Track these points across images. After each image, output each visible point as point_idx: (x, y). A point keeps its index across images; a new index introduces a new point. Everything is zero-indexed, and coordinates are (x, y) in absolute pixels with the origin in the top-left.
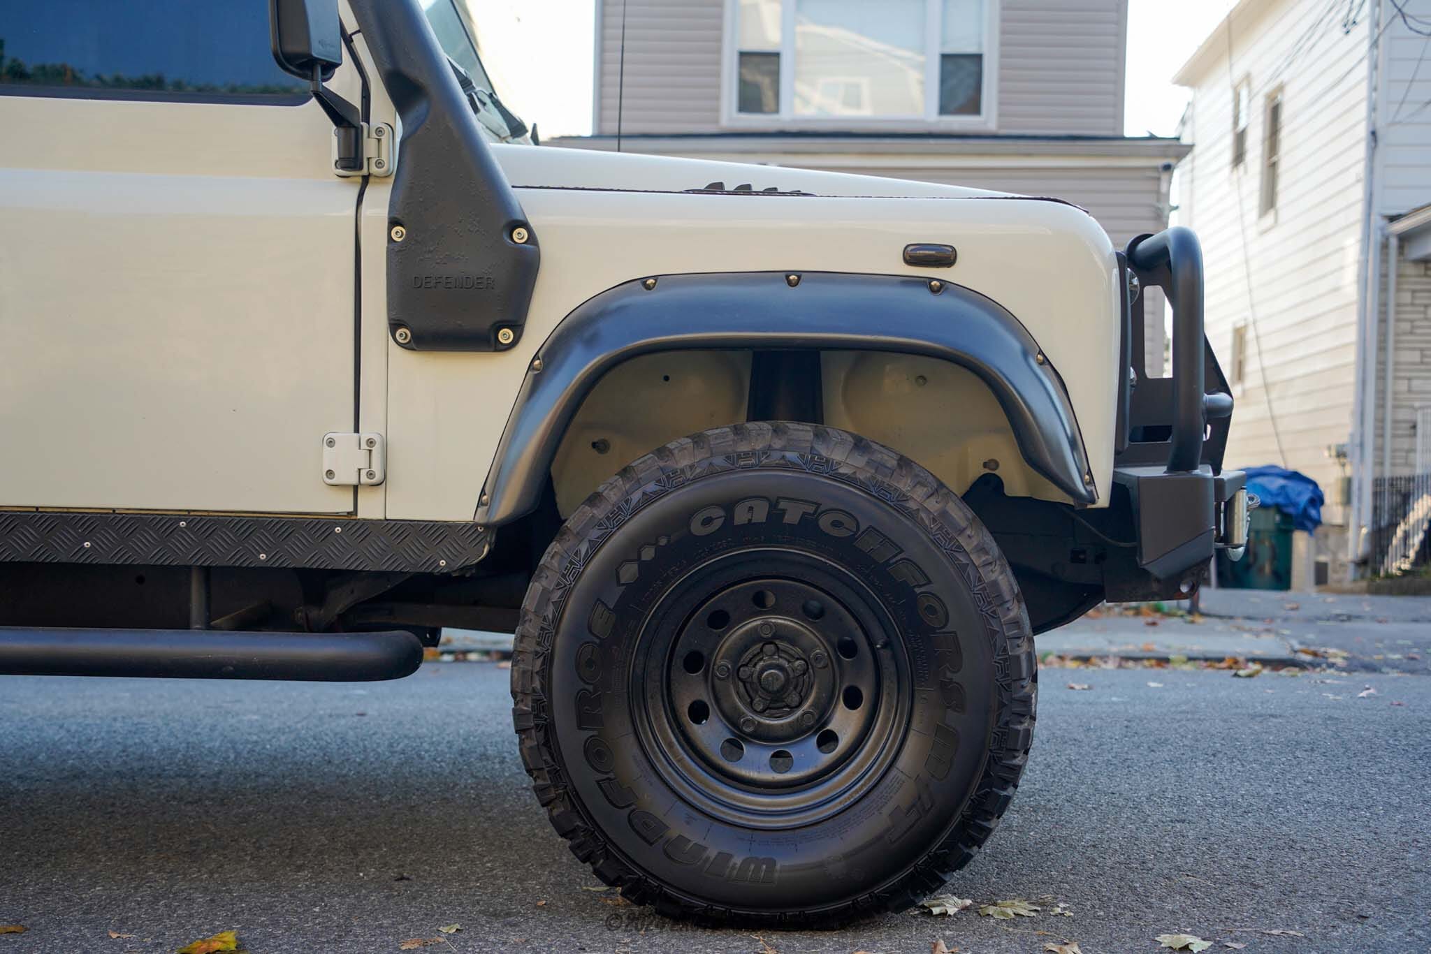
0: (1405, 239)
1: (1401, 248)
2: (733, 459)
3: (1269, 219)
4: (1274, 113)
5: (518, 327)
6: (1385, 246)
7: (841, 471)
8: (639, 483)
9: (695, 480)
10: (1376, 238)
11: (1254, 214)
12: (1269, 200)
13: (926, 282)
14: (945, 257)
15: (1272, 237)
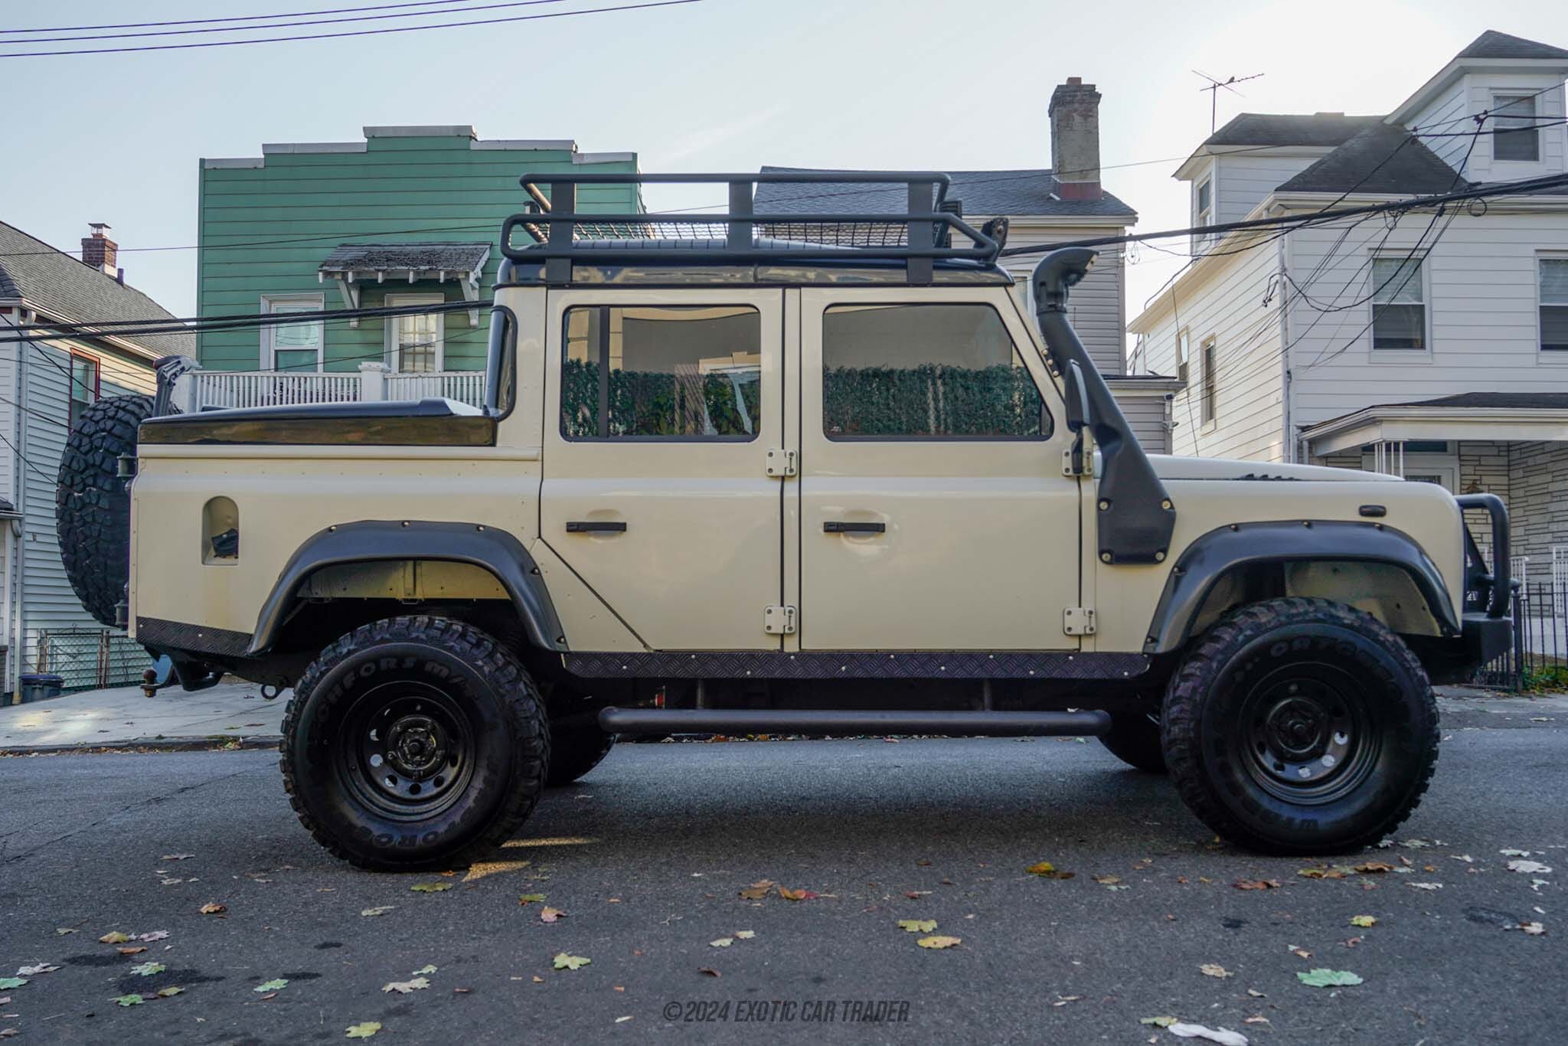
0: (1312, 442)
1: (1310, 448)
2: (1290, 617)
3: (1210, 426)
4: (1209, 355)
5: (1165, 551)
6: (1300, 447)
7: (1346, 621)
8: (1241, 630)
9: (1272, 629)
10: (1294, 441)
11: (1197, 423)
12: (1210, 413)
13: (1371, 525)
14: (1379, 512)
15: (1213, 438)
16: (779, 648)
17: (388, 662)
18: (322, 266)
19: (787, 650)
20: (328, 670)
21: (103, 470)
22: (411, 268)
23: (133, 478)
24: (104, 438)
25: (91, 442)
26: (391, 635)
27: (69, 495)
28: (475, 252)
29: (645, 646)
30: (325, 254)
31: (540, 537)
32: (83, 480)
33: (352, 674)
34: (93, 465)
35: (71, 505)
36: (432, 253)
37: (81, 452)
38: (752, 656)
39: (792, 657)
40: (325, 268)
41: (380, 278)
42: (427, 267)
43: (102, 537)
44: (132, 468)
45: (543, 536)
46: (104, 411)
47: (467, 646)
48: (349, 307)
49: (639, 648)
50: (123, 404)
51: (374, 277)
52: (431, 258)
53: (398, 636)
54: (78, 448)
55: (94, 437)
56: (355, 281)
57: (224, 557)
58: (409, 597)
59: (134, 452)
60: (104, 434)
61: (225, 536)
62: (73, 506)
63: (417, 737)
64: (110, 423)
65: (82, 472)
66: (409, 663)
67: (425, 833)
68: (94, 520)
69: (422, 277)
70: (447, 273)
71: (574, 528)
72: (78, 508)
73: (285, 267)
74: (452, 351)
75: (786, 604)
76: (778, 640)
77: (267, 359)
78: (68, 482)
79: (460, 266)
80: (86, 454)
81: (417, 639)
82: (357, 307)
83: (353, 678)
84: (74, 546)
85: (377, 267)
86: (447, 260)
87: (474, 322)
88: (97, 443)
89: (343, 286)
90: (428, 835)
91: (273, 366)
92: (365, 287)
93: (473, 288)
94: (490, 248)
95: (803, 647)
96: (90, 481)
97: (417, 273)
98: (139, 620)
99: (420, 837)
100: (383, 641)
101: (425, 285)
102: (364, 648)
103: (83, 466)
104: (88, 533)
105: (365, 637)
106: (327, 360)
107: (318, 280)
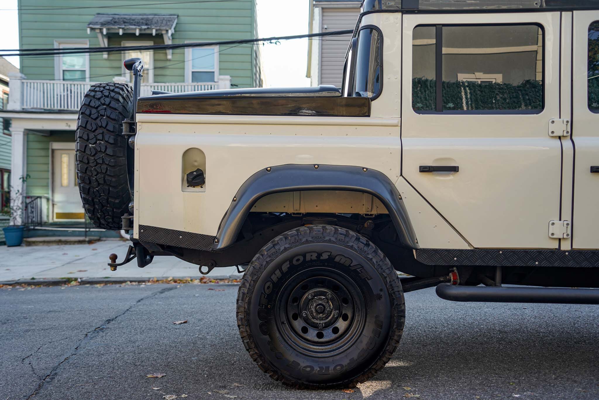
16: (557, 247)
17: (311, 256)
18: (89, 25)
19: (563, 248)
20: (272, 261)
21: (107, 130)
22: (137, 27)
23: (135, 135)
24: (105, 109)
25: (98, 112)
26: (312, 238)
27: (86, 146)
28: (170, 19)
29: (470, 244)
30: (90, 18)
31: (401, 175)
32: (95, 136)
33: (288, 262)
34: (101, 127)
35: (88, 152)
36: (147, 20)
37: (92, 118)
38: (540, 252)
39: (567, 253)
40: (91, 26)
41: (121, 32)
42: (146, 27)
43: (108, 173)
44: (132, 129)
45: (403, 175)
46: (102, 92)
47: (362, 246)
48: (102, 46)
49: (466, 247)
50: (112, 88)
51: (117, 31)
52: (148, 22)
53: (317, 239)
54: (90, 115)
55: (99, 109)
56: (107, 34)
57: (194, 187)
58: (296, 212)
59: (133, 118)
60: (105, 106)
61: (195, 173)
62: (89, 153)
63: (320, 302)
64: (107, 100)
65: (94, 131)
66: (325, 256)
67: (334, 365)
68: (103, 162)
69: (143, 32)
70: (156, 30)
71: (424, 169)
72: (92, 154)
73: (67, 25)
74: (160, 72)
75: (562, 219)
76: (557, 243)
77: (59, 74)
78: (85, 137)
79: (163, 26)
80: (95, 119)
81: (330, 241)
82: (106, 46)
83: (289, 266)
84: (89, 179)
85: (119, 26)
86: (156, 23)
87: (169, 57)
88: (102, 112)
89: (100, 36)
90: (337, 366)
91: (62, 78)
92: (111, 37)
93: (169, 39)
94: (177, 18)
95: (573, 247)
96: (100, 137)
97: (140, 30)
98: (141, 227)
99: (331, 368)
100: (307, 242)
101: (144, 36)
102: (296, 246)
103: (94, 127)
104: (99, 170)
105: (295, 239)
106: (92, 76)
107: (87, 32)
